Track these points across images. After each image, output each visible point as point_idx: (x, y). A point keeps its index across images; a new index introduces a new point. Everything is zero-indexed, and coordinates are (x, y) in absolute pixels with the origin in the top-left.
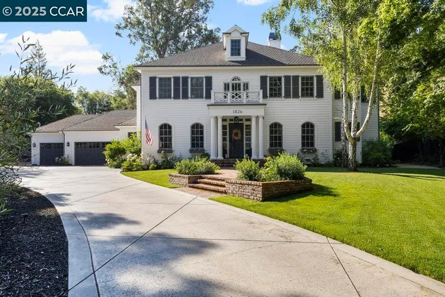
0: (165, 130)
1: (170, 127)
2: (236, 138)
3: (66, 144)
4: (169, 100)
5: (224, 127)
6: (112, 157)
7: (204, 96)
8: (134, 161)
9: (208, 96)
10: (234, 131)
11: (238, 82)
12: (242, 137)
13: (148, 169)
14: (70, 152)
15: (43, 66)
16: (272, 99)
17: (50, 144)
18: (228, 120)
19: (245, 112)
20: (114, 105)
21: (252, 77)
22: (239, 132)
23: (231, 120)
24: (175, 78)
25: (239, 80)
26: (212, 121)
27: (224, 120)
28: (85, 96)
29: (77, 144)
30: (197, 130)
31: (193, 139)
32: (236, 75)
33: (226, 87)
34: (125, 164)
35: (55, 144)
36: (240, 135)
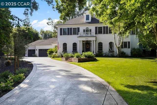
0: (65, 45)
1: (66, 44)
2: (88, 47)
3: (36, 50)
4: (66, 35)
5: (84, 44)
6: (50, 54)
7: (77, 34)
8: (55, 55)
10: (87, 45)
11: (88, 29)
13: (59, 57)
14: (37, 52)
15: (29, 23)
16: (99, 34)
17: (31, 50)
18: (85, 42)
19: (89, 39)
20: (53, 35)
21: (92, 27)
24: (68, 28)
25: (88, 28)
26: (79, 42)
28: (43, 32)
29: (39, 50)
30: (75, 45)
31: (73, 48)
32: (87, 27)
33: (84, 31)
34: (53, 56)
35: (33, 50)
36: (89, 46)
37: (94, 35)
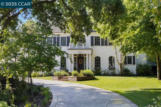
2: (80, 63)
5: (75, 58)
7: (66, 45)
9: (68, 45)
10: (80, 60)
12: (83, 63)
16: (96, 46)
18: (77, 55)
21: (87, 37)
22: (82, 60)
23: (78, 55)
24: (54, 37)
27: (75, 55)
31: (61, 64)
37: (90, 47)
